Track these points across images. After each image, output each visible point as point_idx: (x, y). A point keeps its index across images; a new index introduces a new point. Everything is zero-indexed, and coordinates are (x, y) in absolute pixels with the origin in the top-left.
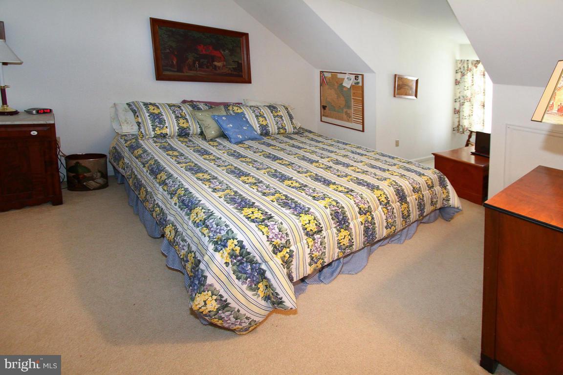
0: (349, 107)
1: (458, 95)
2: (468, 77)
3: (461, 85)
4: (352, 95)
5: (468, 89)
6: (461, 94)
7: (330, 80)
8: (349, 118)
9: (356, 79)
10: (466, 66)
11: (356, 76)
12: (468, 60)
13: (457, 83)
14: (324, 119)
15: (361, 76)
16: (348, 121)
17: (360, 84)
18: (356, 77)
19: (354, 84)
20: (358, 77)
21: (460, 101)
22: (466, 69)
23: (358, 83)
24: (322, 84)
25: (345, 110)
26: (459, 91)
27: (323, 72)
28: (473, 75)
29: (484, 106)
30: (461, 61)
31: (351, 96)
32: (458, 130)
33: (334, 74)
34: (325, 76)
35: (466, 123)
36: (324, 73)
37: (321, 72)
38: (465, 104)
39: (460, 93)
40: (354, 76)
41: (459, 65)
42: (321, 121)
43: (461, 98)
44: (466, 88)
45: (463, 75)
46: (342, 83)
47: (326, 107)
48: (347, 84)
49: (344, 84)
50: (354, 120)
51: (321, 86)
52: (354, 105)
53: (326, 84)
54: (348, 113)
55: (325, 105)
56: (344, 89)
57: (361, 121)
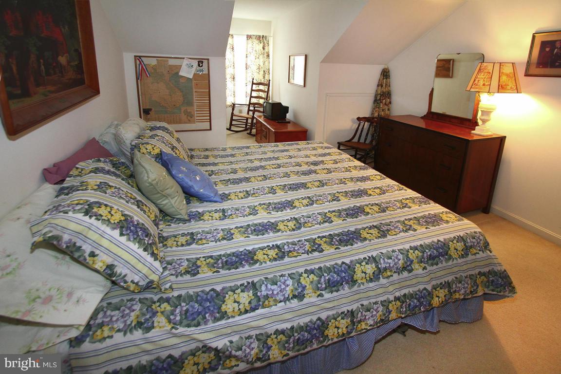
0: (190, 103)
4: (193, 87)
7: (155, 69)
8: (190, 118)
9: (199, 65)
15: (207, 61)
16: (189, 122)
17: (206, 72)
18: (200, 63)
19: (196, 72)
20: (202, 63)
23: (202, 71)
24: (139, 76)
25: (183, 109)
27: (140, 57)
29: (234, 78)
31: (192, 89)
33: (162, 60)
34: (146, 63)
37: (136, 58)
40: (196, 61)
46: (177, 73)
47: (151, 110)
48: (187, 71)
49: (181, 74)
50: (198, 119)
51: (137, 79)
52: (197, 100)
53: (148, 76)
54: (189, 111)
55: (147, 108)
56: (182, 80)
57: (209, 118)
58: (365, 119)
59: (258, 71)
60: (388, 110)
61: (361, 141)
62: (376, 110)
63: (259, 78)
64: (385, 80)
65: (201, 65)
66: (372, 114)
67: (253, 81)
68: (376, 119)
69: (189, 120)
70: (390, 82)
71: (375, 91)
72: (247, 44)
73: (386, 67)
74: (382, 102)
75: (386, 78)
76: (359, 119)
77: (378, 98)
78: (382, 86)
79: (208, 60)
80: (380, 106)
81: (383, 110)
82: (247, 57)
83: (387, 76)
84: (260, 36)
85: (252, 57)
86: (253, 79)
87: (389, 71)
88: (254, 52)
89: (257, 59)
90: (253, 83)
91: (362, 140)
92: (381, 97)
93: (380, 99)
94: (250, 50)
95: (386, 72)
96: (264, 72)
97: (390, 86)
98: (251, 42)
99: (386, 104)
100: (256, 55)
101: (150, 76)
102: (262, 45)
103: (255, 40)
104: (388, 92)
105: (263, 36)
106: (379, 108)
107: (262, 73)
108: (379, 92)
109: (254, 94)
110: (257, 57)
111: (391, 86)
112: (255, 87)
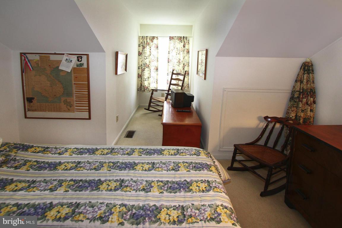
0: (70, 94)
1: (140, 63)
2: (147, 49)
3: (143, 55)
4: (73, 79)
5: (147, 58)
6: (143, 62)
7: (38, 64)
8: (69, 107)
9: (78, 60)
10: (145, 41)
11: (78, 57)
12: (147, 37)
13: (140, 54)
14: (29, 114)
15: (85, 56)
16: (69, 111)
17: (85, 66)
19: (76, 67)
20: (81, 58)
21: (142, 68)
22: (146, 43)
23: (82, 65)
24: (24, 70)
25: (63, 99)
26: (141, 60)
27: (25, 54)
28: (150, 48)
29: (157, 69)
30: (143, 37)
31: (71, 81)
32: (141, 89)
33: (44, 57)
34: (30, 58)
35: (146, 84)
36: (27, 55)
37: (22, 54)
38: (145, 70)
39: (141, 61)
40: (76, 57)
41: (141, 41)
42: (26, 117)
43: (143, 65)
44: (146, 58)
45: (144, 48)
46: (58, 67)
47: (33, 98)
48: (66, 67)
49: (61, 68)
50: (77, 109)
51: (22, 72)
52: (76, 91)
53: (32, 70)
54: (68, 101)
55: (31, 97)
56: (61, 74)
57: (87, 108)
58: (276, 120)
59: (178, 64)
60: (311, 110)
61: (268, 145)
62: (293, 109)
63: (179, 69)
64: (305, 76)
65: (80, 60)
66: (287, 113)
67: (173, 72)
68: (291, 122)
69: (69, 109)
70: (313, 78)
71: (292, 87)
72: (170, 43)
73: (308, 60)
74: (302, 101)
75: (309, 74)
76: (266, 118)
77: (296, 96)
78: (301, 82)
79: (87, 55)
80: (298, 105)
81: (303, 111)
82: (169, 53)
83: (309, 70)
84: (181, 37)
85: (174, 53)
86: (173, 70)
87: (312, 65)
88: (176, 49)
89: (178, 55)
90: (173, 74)
91: (271, 144)
92: (300, 94)
93: (298, 97)
94: (172, 48)
95: (308, 66)
96: (184, 64)
97: (313, 82)
98: (173, 42)
99: (307, 103)
100: (177, 51)
101: (33, 69)
102: (182, 44)
103: (177, 41)
104: (311, 90)
105: (184, 37)
106: (297, 107)
107: (182, 65)
108: (298, 89)
109: (173, 82)
110: (178, 53)
111: (315, 82)
112: (174, 76)
